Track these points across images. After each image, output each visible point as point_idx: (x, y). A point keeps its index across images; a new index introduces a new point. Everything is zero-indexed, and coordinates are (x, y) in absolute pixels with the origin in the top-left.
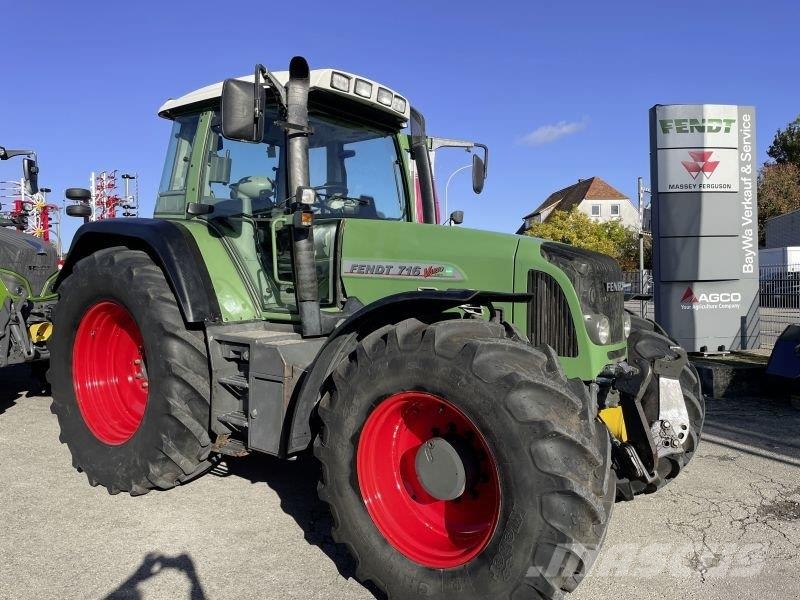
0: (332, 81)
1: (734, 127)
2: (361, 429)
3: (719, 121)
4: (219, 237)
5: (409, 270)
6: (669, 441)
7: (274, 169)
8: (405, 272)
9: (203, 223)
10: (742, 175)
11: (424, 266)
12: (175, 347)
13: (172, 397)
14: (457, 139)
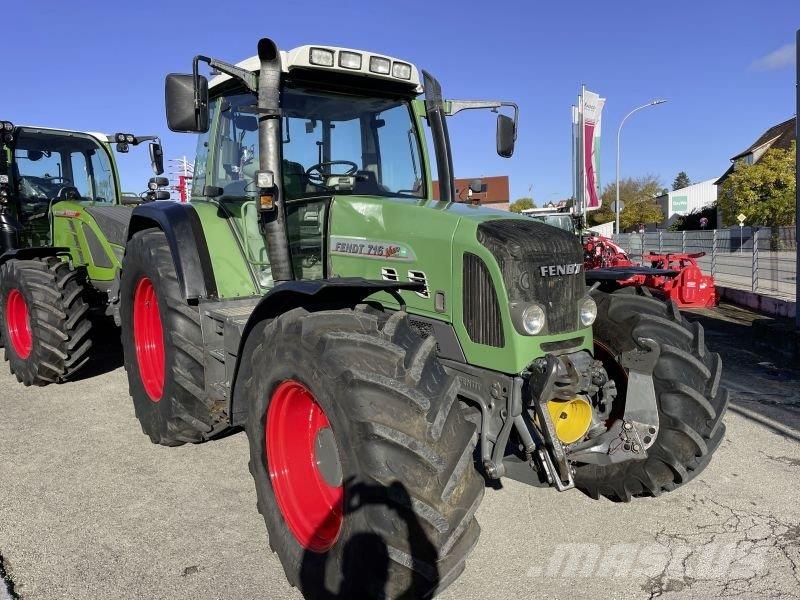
0: (311, 58)
2: (267, 411)
4: (226, 217)
5: (375, 249)
6: (630, 444)
7: (318, 143)
8: (372, 252)
9: (216, 205)
11: (386, 246)
12: (180, 322)
13: (175, 365)
14: (481, 100)
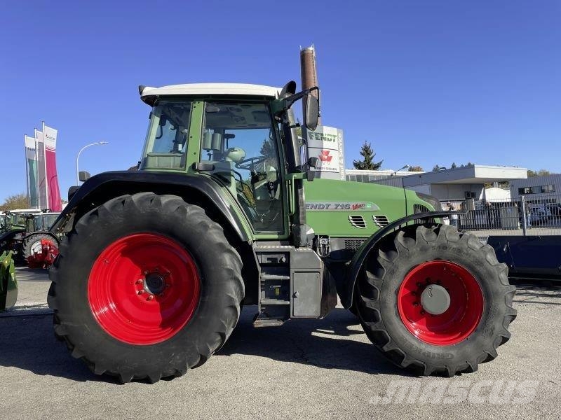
1: (336, 139)
2: (401, 285)
3: (330, 135)
5: (342, 206)
8: (339, 207)
10: (340, 164)
11: (352, 204)
